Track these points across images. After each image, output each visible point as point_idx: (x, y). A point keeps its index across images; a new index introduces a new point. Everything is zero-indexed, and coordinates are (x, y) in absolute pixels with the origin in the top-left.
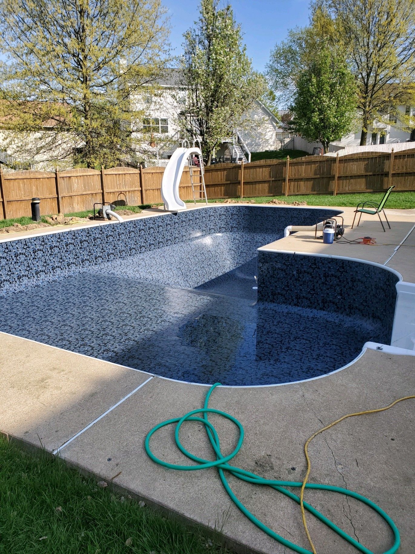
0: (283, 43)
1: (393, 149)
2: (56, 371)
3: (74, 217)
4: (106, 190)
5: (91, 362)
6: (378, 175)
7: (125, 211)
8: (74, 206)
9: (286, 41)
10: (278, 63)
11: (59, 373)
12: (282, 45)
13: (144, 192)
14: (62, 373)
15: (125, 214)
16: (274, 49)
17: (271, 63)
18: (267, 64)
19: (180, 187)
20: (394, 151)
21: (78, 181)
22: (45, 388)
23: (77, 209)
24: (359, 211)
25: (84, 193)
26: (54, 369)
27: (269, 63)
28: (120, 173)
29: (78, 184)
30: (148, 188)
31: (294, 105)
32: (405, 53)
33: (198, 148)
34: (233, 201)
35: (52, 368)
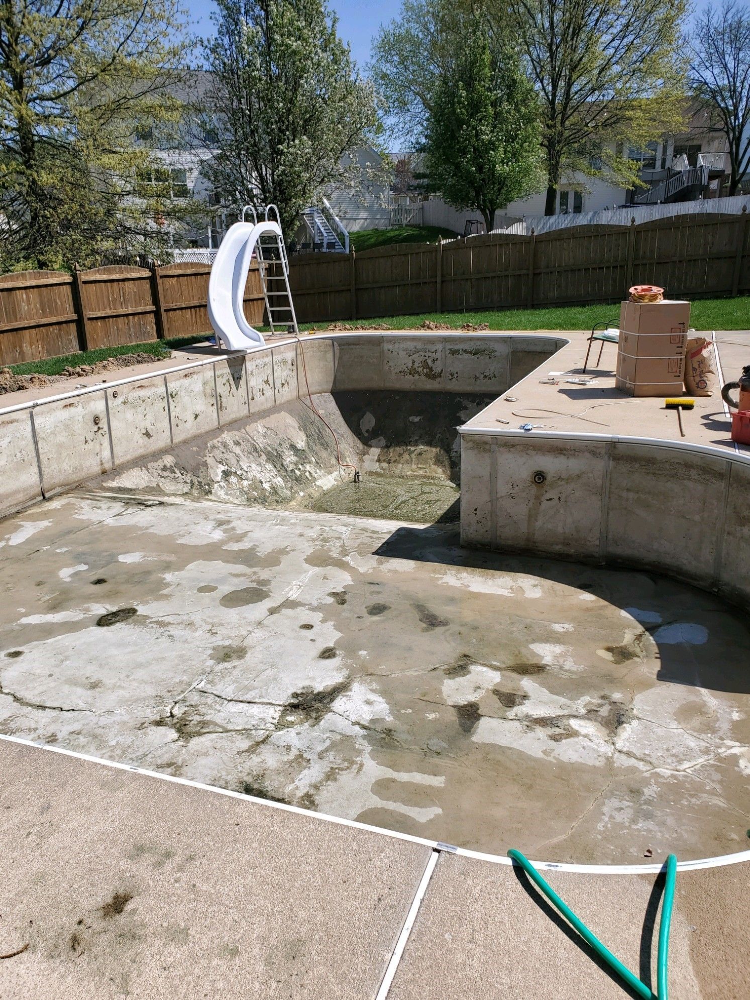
0: (394, 22)
1: (633, 218)
2: (148, 859)
3: (36, 375)
4: (88, 314)
5: (238, 810)
6: (608, 268)
7: (139, 356)
8: (25, 349)
9: (399, 20)
10: (387, 61)
11: (159, 864)
12: (391, 26)
13: (164, 314)
14: (169, 866)
15: (138, 362)
16: (378, 35)
17: (374, 61)
18: (367, 63)
19: (245, 301)
20: (636, 223)
21: (28, 297)
22: (134, 937)
23: (30, 356)
24: (596, 339)
25: (44, 321)
26: (141, 849)
27: (369, 60)
28: (114, 277)
29: (29, 304)
30: (173, 305)
31: (423, 140)
32: (616, 43)
33: (274, 223)
34: (348, 326)
35: (131, 847)
